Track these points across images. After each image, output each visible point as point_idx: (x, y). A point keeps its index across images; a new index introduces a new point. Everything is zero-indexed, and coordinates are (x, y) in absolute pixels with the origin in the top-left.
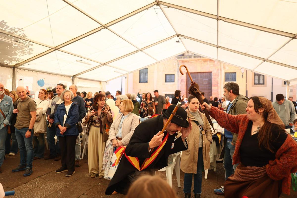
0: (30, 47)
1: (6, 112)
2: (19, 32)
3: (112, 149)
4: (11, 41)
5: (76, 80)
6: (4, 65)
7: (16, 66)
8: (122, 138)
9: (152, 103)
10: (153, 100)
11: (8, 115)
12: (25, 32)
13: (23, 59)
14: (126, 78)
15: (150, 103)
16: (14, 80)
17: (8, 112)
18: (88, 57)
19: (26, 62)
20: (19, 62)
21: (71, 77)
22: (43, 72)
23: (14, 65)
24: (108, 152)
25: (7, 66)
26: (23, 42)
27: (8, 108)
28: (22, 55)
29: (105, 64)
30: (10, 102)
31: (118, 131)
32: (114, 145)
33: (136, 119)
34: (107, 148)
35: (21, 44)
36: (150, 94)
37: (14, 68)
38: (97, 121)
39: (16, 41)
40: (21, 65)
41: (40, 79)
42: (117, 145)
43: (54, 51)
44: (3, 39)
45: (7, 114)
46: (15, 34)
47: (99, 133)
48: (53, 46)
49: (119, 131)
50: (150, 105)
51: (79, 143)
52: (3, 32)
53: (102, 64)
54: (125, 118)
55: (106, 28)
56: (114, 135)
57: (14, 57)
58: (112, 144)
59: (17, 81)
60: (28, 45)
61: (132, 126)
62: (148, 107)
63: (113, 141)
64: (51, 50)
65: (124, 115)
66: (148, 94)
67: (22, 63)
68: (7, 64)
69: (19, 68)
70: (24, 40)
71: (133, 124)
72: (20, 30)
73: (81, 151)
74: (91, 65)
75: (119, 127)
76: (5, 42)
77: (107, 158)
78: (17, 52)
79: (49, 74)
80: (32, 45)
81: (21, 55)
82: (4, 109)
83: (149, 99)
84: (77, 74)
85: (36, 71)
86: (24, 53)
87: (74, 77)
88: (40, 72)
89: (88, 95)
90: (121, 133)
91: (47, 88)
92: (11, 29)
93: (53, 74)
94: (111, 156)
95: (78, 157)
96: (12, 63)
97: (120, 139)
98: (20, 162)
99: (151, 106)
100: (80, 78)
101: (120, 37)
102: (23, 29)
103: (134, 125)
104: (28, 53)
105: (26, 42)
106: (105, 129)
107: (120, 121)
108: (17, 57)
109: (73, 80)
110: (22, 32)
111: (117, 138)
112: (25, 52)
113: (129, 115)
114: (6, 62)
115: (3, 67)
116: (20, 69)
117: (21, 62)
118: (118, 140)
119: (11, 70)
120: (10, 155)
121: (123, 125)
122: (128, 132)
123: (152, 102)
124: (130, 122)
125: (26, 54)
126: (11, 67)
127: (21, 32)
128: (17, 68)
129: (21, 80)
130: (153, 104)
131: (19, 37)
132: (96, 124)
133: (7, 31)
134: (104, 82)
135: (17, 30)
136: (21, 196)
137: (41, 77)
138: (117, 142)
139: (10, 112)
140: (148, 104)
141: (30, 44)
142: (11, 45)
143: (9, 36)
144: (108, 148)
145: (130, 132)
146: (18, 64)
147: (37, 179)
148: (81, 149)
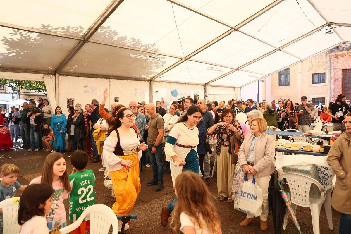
0: (162, 60)
1: (140, 128)
2: (152, 48)
3: (242, 176)
4: (145, 57)
5: (208, 87)
6: (143, 79)
7: (152, 79)
8: (255, 164)
9: (294, 113)
10: (295, 109)
11: (142, 132)
12: (157, 47)
13: (157, 72)
14: (263, 81)
15: (291, 113)
16: (151, 93)
17: (141, 129)
18: (219, 63)
19: (160, 74)
20: (154, 75)
21: (203, 85)
22: (176, 83)
23: (150, 78)
24: (238, 179)
25: (145, 80)
26: (156, 56)
27: (141, 125)
28: (157, 69)
29: (238, 69)
30: (143, 119)
31: (249, 156)
32: (244, 171)
33: (271, 141)
34: (236, 174)
35: (154, 59)
36: (291, 102)
37: (150, 81)
38: (225, 139)
39: (150, 57)
40: (156, 78)
41: (174, 90)
42: (249, 172)
43: (184, 61)
44: (140, 56)
45: (141, 130)
46: (149, 51)
47: (228, 154)
48: (183, 56)
49: (251, 155)
50: (291, 115)
51: (208, 161)
52: (139, 50)
53: (234, 69)
54: (258, 140)
55: (237, 30)
56: (245, 159)
57: (150, 71)
58: (243, 171)
59: (154, 93)
60: (161, 58)
61: (266, 149)
62: (289, 118)
63: (243, 166)
64: (182, 60)
65: (256, 136)
66: (288, 102)
67: (158, 76)
68: (145, 79)
69: (154, 81)
70: (157, 55)
71: (267, 147)
72: (153, 46)
73: (210, 169)
74: (223, 71)
75: (251, 151)
76: (141, 59)
77: (237, 185)
78: (152, 66)
79: (182, 84)
80: (164, 58)
81: (155, 69)
82: (138, 125)
83: (290, 108)
84: (209, 82)
85: (170, 82)
86: (157, 67)
87: (206, 85)
88: (173, 83)
89: (220, 105)
90: (253, 157)
91: (180, 98)
92: (146, 46)
93: (185, 84)
94: (242, 184)
95: (207, 175)
96: (148, 77)
97: (253, 165)
98: (153, 176)
99: (293, 116)
100: (212, 86)
101: (253, 37)
102: (155, 44)
103: (269, 148)
104: (161, 66)
105: (159, 56)
106: (235, 149)
107: (251, 144)
108: (152, 70)
109: (205, 88)
110: (155, 47)
111: (249, 163)
112: (159, 66)
113: (261, 136)
114: (144, 76)
115: (142, 81)
116: (156, 82)
117: (155, 75)
118: (250, 166)
119: (148, 83)
120: (146, 167)
121: (255, 148)
122: (262, 157)
123: (293, 111)
124: (264, 146)
125: (159, 68)
126: (148, 81)
127: (153, 47)
128: (153, 81)
129: (157, 92)
130: (295, 115)
131: (153, 52)
132: (225, 144)
133: (142, 48)
134: (237, 87)
135: (150, 46)
136: (152, 212)
137: (174, 87)
138: (249, 169)
139: (143, 129)
140: (289, 114)
141: (162, 57)
142: (146, 61)
143: (144, 52)
144: (238, 175)
145: (264, 157)
146: (153, 77)
147: (167, 196)
148: (210, 167)
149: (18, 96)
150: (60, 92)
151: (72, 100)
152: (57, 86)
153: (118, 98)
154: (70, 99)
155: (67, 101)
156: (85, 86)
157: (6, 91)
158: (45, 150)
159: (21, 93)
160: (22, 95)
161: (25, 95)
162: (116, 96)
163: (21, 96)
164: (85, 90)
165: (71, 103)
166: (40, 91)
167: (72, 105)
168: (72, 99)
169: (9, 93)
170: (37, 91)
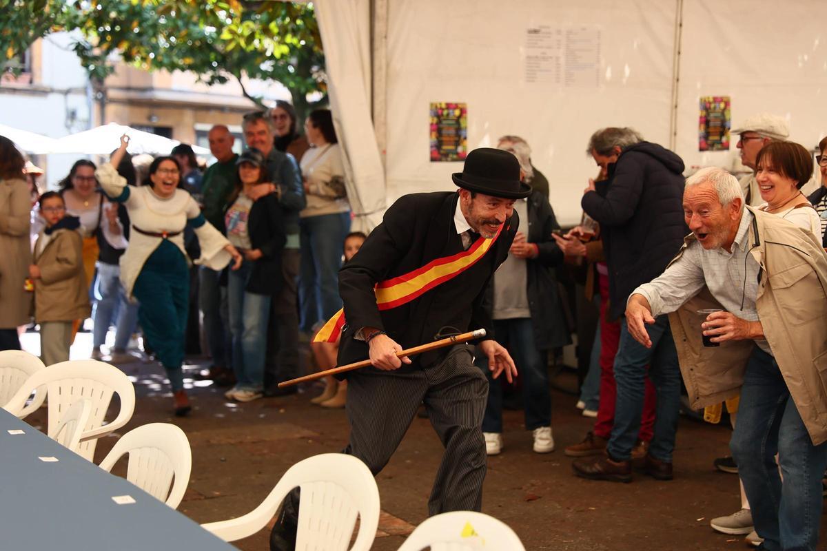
149: (96, 108)
150: (396, 65)
151: (457, 112)
152: (379, 27)
153: (727, 104)
154: (449, 106)
155: (425, 121)
156: (533, 27)
157: (37, 82)
158: (316, 400)
159: (112, 94)
160: (113, 101)
161: (132, 103)
162: (710, 94)
163: (111, 109)
164: (536, 52)
165: (452, 132)
166: (223, 80)
167: (457, 143)
168: (456, 106)
169: (52, 91)
170: (207, 76)
